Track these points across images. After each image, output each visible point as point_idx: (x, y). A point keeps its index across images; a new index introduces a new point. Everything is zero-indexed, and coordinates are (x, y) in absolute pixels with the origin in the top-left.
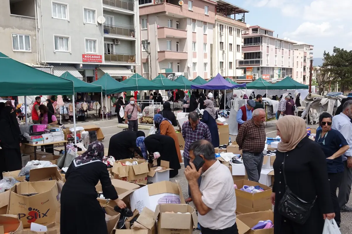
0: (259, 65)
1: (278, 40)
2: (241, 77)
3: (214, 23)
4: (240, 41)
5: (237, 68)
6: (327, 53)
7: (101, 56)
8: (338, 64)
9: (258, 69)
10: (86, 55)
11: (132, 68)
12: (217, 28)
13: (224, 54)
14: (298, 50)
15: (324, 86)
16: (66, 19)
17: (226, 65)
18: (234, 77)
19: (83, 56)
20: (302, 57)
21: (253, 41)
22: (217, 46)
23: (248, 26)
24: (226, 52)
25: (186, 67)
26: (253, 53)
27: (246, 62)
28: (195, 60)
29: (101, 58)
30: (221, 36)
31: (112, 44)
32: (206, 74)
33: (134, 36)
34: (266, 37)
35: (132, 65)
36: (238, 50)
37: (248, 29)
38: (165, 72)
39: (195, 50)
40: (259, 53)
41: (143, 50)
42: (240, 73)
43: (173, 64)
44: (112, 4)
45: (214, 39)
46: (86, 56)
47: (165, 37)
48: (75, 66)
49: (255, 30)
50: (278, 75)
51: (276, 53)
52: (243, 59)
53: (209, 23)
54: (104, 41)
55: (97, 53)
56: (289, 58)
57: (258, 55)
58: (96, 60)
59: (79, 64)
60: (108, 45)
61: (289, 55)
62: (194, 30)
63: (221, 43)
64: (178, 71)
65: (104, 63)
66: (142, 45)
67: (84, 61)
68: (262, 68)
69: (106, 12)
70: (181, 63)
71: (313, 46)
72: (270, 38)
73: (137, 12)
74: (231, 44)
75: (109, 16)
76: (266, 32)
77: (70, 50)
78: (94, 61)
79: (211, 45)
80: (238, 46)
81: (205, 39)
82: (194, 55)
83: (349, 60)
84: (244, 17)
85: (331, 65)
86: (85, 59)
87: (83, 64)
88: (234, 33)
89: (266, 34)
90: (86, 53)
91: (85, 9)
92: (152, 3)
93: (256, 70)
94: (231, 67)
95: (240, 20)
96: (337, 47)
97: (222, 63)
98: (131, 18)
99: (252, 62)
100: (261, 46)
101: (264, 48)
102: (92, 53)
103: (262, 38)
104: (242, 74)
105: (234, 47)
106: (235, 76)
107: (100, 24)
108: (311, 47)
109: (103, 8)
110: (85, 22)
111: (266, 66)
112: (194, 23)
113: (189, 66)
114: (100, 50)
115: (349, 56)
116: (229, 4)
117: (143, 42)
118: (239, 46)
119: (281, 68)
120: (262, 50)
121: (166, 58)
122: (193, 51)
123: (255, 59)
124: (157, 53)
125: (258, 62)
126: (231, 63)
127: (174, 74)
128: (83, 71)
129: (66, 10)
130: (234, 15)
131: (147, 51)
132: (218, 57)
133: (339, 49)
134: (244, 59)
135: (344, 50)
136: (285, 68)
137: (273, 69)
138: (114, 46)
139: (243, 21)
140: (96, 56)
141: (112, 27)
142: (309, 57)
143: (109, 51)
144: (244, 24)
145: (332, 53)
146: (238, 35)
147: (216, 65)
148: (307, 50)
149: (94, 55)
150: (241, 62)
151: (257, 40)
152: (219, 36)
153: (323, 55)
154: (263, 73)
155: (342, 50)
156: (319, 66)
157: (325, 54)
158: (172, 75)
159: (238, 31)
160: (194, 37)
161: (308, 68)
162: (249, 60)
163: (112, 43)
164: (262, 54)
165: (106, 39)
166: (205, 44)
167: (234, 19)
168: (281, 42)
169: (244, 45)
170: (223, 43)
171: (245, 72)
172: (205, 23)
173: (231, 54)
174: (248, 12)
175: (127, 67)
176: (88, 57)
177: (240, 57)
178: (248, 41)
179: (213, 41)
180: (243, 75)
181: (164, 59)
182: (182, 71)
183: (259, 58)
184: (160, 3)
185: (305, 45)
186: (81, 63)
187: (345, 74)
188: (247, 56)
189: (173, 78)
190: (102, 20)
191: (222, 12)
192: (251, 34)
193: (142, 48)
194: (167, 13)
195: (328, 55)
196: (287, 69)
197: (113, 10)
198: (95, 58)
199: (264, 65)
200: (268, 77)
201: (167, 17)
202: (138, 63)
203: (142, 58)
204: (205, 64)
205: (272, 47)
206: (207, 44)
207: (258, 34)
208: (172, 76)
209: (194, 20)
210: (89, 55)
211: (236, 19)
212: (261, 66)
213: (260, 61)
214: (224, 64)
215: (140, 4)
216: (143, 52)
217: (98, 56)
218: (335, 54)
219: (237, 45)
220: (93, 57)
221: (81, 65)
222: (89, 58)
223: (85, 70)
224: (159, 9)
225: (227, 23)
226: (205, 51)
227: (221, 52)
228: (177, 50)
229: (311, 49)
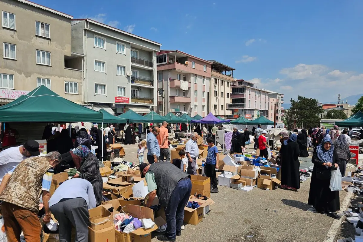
1: (257, 90)
2: (230, 116)
3: (210, 77)
4: (229, 90)
5: (227, 110)
6: (293, 100)
7: (128, 99)
8: (301, 108)
9: (243, 111)
10: (117, 97)
11: (151, 107)
12: (213, 80)
13: (218, 100)
14: (272, 97)
15: (291, 124)
16: (104, 72)
17: (219, 107)
18: (224, 116)
19: (116, 98)
20: (275, 103)
21: (239, 90)
22: (212, 93)
23: (235, 80)
24: (219, 98)
25: (189, 108)
26: (239, 99)
27: (234, 106)
28: (196, 103)
29: (128, 100)
30: (215, 86)
31: (137, 91)
32: (204, 113)
33: (153, 85)
34: (248, 87)
35: (151, 105)
36: (228, 97)
37: (235, 82)
38: (174, 111)
39: (196, 96)
40: (243, 99)
41: (159, 95)
42: (229, 113)
43: (181, 106)
44: (138, 63)
45: (210, 88)
46: (117, 98)
47: (175, 87)
48: (109, 105)
49: (240, 82)
50: (257, 116)
51: (256, 99)
52: (231, 103)
53: (206, 77)
54: (131, 88)
55: (126, 96)
56: (266, 103)
57: (243, 100)
58: (125, 101)
59: (112, 104)
60: (134, 91)
61: (266, 101)
62: (196, 82)
63: (216, 92)
64: (184, 111)
65: (130, 103)
66: (159, 92)
67: (116, 102)
68: (245, 110)
69: (133, 68)
70: (186, 105)
72: (251, 88)
73: (155, 69)
74: (222, 93)
75: (135, 71)
76: (248, 84)
77: (106, 94)
78: (123, 101)
79: (208, 93)
80: (228, 94)
81: (204, 89)
82: (196, 100)
83: (309, 105)
84: (232, 73)
85: (296, 109)
86: (117, 100)
87: (115, 104)
88: (225, 83)
89: (248, 86)
90: (118, 96)
91: (118, 66)
92: (166, 63)
93: (241, 111)
94: (222, 109)
95: (229, 76)
96: (301, 96)
97: (216, 106)
98: (151, 72)
99: (238, 105)
100: (244, 94)
101: (247, 94)
102: (123, 96)
103: (245, 88)
104: (231, 114)
105: (225, 95)
106: (225, 115)
107: (128, 76)
108: (282, 96)
109: (131, 65)
110: (118, 74)
111: (248, 109)
112: (196, 77)
113: (192, 107)
114: (128, 94)
115: (309, 103)
116: (221, 64)
117: (159, 90)
118: (229, 93)
119: (259, 110)
120: (245, 97)
121: (175, 101)
122: (195, 97)
123: (240, 104)
124: (169, 97)
125: (242, 106)
126: (222, 106)
127: (181, 113)
128: (115, 108)
129: (104, 65)
130: (225, 72)
131: (162, 96)
132: (213, 102)
133: (302, 97)
134: (232, 103)
135: (306, 98)
136: (262, 110)
137: (254, 110)
138: (138, 92)
139: (231, 76)
140: (125, 98)
141: (137, 79)
142: (280, 103)
143: (134, 95)
144: (232, 78)
145: (296, 100)
146: (228, 86)
147: (212, 107)
148: (279, 97)
149: (123, 98)
150: (230, 105)
151: (242, 90)
152: (214, 86)
153: (290, 101)
154: (246, 113)
155: (305, 98)
156: (287, 109)
157: (292, 101)
158: (180, 113)
159: (228, 83)
160: (196, 87)
161: (280, 111)
162: (236, 104)
163: (137, 89)
164: (245, 99)
165: (132, 87)
166: (204, 92)
167: (225, 74)
168: (259, 92)
169: (232, 93)
170: (216, 91)
171: (233, 113)
172: (204, 77)
173: (222, 99)
174: (235, 70)
175: (147, 107)
176: (119, 99)
177: (229, 101)
178: (235, 90)
179: (210, 90)
180: (231, 115)
181: (174, 102)
182: (186, 111)
183: (243, 102)
184: (172, 62)
185: (277, 94)
186: (113, 102)
187: (307, 116)
188: (234, 101)
189: (180, 115)
190: (130, 73)
191: (216, 70)
192: (237, 85)
193: (159, 94)
194: (177, 70)
195: (294, 101)
196: (264, 111)
197: (138, 67)
198: (124, 100)
199: (247, 107)
200: (250, 116)
201: (177, 72)
202: (155, 104)
203: (159, 101)
204: (204, 106)
205: (253, 94)
207: (243, 85)
208: (179, 114)
209: (196, 75)
210: (120, 98)
211: (226, 75)
212: (244, 108)
213: (244, 105)
214: (217, 106)
215: (157, 63)
217: (126, 98)
218: (299, 101)
219: (227, 93)
220: (122, 99)
221: (114, 105)
222: (120, 100)
223: (116, 108)
224: (171, 66)
225: (220, 78)
226: (204, 97)
227: (215, 98)
228: (184, 96)
229: (282, 97)
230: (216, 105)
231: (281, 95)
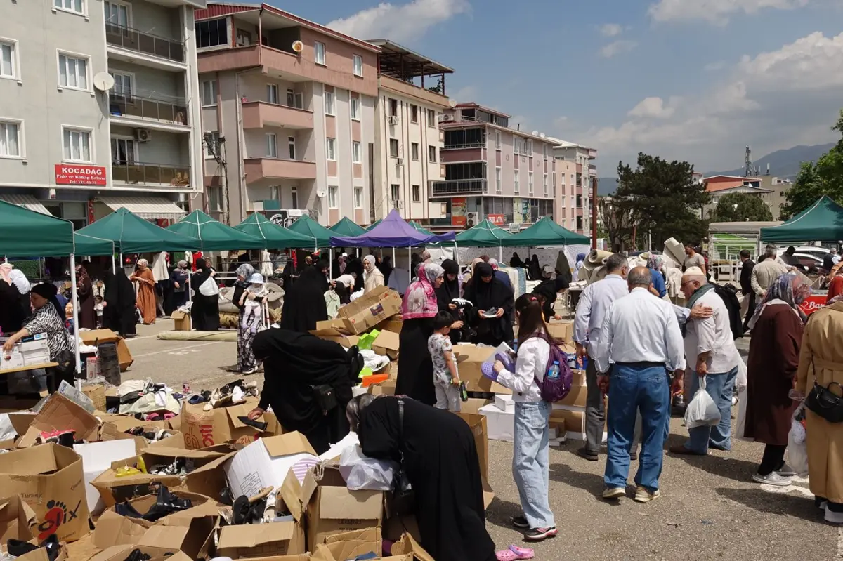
0: (481, 193)
1: (520, 136)
2: (440, 221)
3: (377, 95)
4: (435, 138)
5: (430, 200)
6: (624, 165)
7: (103, 170)
8: (648, 191)
9: (478, 201)
10: (64, 166)
11: (182, 198)
12: (384, 107)
13: (401, 168)
14: (563, 158)
15: (621, 241)
16: (13, 77)
17: (406, 193)
18: (424, 221)
19: (58, 169)
20: (572, 176)
21: (465, 138)
22: (384, 148)
23: (452, 104)
24: (405, 162)
25: (312, 196)
26: (466, 165)
27: (451, 187)
28: (333, 181)
29: (104, 175)
30: (392, 124)
31: (130, 142)
32: (359, 213)
33: (185, 123)
34: (494, 128)
35: (182, 191)
36: (432, 159)
37: (452, 110)
38: (263, 210)
39: (332, 158)
40: (480, 164)
41: (207, 156)
42: (437, 211)
43: (282, 190)
44: (131, 45)
45: (377, 131)
46: (64, 170)
47: (262, 126)
48: (36, 194)
49: (469, 112)
50: (521, 216)
51: (516, 166)
52: (443, 179)
53: (363, 95)
54: (111, 132)
55: (93, 161)
56: (545, 176)
57: (479, 170)
58: (90, 180)
59: (47, 190)
60: (122, 142)
61: (546, 171)
62: (329, 112)
63: (394, 142)
64: (295, 207)
65: (111, 185)
66: (206, 144)
67: (59, 181)
68: (486, 198)
69: (114, 62)
70: (300, 189)
71: (595, 151)
72: (503, 132)
73: (191, 65)
74: (415, 145)
75: (123, 73)
76: (493, 117)
77: (23, 155)
78: (86, 180)
79: (371, 146)
80: (432, 148)
81: (356, 132)
82: (332, 170)
83: (671, 182)
84: (443, 82)
85: (634, 193)
86: (63, 177)
87: (57, 190)
88: (422, 116)
89: (492, 122)
90: (65, 161)
91: (63, 57)
92: (229, 45)
93: (473, 205)
94: (416, 196)
95: (435, 90)
96: (646, 153)
97: (395, 188)
98: (177, 78)
99: (464, 186)
100: (482, 150)
101: (490, 151)
102: (82, 161)
103: (484, 131)
104: (443, 213)
105: (423, 152)
106: (426, 217)
107: (99, 93)
108: (592, 154)
109: (108, 53)
110: (61, 86)
111: (496, 195)
112: (329, 96)
113: (320, 195)
114: (100, 154)
115: (671, 174)
116: (408, 53)
117: (207, 137)
118: (434, 148)
119: (528, 199)
120: (485, 158)
121: (264, 176)
122: (329, 159)
123: (470, 180)
124: (242, 162)
125: (478, 186)
126: (416, 188)
127: (284, 214)
128: (55, 205)
129: (12, 53)
130: (420, 77)
131: (218, 160)
132: (388, 174)
133: (650, 157)
134: (446, 179)
135: (661, 160)
136: (536, 200)
137: (511, 200)
138: (136, 147)
139: (441, 93)
140: (91, 168)
141: (129, 100)
142: (587, 176)
143: (123, 157)
144: (444, 99)
145: (635, 166)
146: (432, 124)
147: (385, 194)
148: (583, 159)
149: (85, 168)
150: (439, 187)
151: (475, 137)
152: (388, 124)
153: (617, 171)
154: (490, 210)
155: (657, 158)
156: (610, 195)
157: (621, 168)
158: (280, 216)
159: (431, 113)
160: (330, 126)
161: (586, 200)
162: (458, 181)
163: (131, 138)
164: (486, 166)
165: (115, 128)
166: (356, 143)
167: (420, 86)
168: (526, 141)
169: (446, 147)
170: (397, 141)
171: (449, 210)
172: (355, 95)
173: (416, 166)
174: (451, 72)
175: (169, 197)
176: (71, 171)
177: (437, 172)
178: (453, 137)
179: (375, 138)
180: (444, 216)
181: (258, 177)
182: (302, 207)
183: (480, 176)
184: (247, 45)
185: (578, 147)
186: (52, 186)
187: (664, 213)
188: (451, 171)
189: (282, 222)
190: (107, 82)
191: (392, 70)
192: (458, 120)
193: (206, 150)
194: (265, 70)
195: (627, 170)
196: (542, 201)
197: (130, 59)
198: (90, 175)
199: (491, 192)
200: (500, 219)
201: (267, 78)
202: (197, 186)
203: (206, 175)
204: (358, 190)
205: (508, 150)
206: (362, 142)
207: (475, 123)
208: (279, 218)
209: (329, 89)
210: (74, 167)
211: (425, 87)
212: (484, 194)
213: (483, 184)
214: (401, 189)
215: (198, 46)
216: (207, 160)
217: (96, 169)
218: (642, 168)
219: (430, 147)
220: (82, 171)
221: (53, 192)
222: (74, 174)
223: (61, 204)
224: (245, 59)
225: (404, 96)
226: (357, 160)
227: (392, 162)
228: (292, 156)
229: (591, 158)
230: (398, 186)
231: (588, 150)
